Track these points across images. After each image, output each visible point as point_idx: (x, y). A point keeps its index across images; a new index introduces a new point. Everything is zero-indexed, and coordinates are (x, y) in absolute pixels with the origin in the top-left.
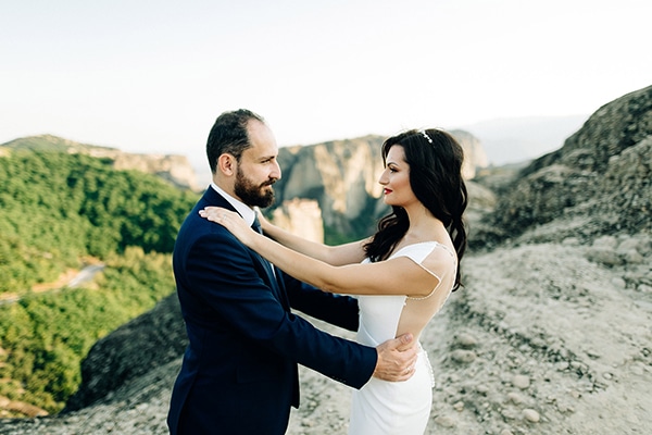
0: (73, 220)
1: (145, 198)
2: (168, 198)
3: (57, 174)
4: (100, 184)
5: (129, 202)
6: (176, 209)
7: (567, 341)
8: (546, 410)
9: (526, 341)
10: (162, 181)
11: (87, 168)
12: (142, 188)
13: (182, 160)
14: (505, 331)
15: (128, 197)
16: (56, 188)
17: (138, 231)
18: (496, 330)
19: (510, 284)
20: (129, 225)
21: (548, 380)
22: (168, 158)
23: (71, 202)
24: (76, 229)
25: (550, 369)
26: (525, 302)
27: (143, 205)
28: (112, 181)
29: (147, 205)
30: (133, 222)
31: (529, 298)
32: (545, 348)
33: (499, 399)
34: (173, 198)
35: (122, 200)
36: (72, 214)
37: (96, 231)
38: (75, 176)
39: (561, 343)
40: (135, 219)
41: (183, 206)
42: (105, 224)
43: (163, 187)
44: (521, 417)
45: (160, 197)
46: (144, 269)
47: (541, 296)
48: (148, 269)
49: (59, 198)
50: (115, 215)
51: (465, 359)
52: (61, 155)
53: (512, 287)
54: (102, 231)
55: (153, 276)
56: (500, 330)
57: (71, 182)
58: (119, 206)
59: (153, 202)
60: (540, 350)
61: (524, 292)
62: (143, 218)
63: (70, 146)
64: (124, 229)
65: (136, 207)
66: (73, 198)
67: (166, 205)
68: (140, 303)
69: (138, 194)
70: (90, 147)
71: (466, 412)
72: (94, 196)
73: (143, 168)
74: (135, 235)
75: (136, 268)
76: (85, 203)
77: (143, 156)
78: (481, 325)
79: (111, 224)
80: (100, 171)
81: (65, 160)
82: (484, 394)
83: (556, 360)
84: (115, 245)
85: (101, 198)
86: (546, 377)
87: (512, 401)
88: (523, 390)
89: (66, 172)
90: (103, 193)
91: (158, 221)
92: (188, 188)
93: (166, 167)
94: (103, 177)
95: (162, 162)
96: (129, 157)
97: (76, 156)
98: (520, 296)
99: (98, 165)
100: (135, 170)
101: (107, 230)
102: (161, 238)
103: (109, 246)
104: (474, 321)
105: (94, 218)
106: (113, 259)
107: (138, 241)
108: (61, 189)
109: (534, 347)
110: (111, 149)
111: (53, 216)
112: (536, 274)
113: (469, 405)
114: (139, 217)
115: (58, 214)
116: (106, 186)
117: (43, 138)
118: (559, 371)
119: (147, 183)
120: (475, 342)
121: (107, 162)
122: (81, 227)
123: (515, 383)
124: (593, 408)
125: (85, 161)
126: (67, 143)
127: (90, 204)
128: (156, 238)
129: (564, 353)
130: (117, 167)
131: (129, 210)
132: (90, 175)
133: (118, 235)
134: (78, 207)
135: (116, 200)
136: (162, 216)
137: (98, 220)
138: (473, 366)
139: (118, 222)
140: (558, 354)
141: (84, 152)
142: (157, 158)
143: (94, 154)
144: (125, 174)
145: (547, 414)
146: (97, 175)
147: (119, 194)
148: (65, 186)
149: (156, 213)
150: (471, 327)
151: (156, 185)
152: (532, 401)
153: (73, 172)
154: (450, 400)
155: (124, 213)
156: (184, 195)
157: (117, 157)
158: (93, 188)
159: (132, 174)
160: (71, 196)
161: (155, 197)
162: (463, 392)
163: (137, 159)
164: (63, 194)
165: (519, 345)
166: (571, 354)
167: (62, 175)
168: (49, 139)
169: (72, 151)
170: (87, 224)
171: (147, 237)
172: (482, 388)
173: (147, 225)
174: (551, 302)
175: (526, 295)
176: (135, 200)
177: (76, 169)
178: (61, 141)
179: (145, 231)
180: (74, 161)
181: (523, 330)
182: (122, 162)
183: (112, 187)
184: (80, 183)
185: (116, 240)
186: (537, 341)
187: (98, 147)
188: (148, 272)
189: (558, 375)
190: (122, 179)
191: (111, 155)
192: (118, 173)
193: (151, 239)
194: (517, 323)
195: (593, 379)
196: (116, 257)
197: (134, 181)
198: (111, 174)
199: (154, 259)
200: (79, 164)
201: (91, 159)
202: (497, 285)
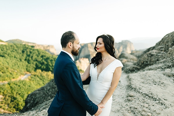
0: (23, 62)
1: (42, 56)
2: (48, 56)
3: (19, 50)
4: (31, 52)
5: (38, 58)
6: (50, 60)
7: (158, 96)
8: (153, 113)
9: (147, 95)
10: (47, 52)
11: (27, 48)
12: (42, 54)
13: (52, 47)
14: (141, 93)
15: (38, 56)
16: (19, 53)
17: (40, 65)
18: (139, 92)
19: (142, 80)
20: (38, 64)
21: (153, 106)
22: (49, 46)
23: (23, 57)
24: (24, 64)
25: (154, 103)
26: (147, 85)
27: (42, 58)
28: (34, 52)
29: (43, 58)
30: (39, 63)
31: (148, 84)
32: (152, 97)
33: (140, 110)
34: (50, 57)
35: (36, 57)
36: (23, 60)
37: (29, 65)
38: (24, 50)
39: (157, 96)
40: (40, 62)
41: (52, 59)
42: (32, 63)
43: (47, 54)
44: (146, 115)
45: (46, 56)
46: (41, 75)
47: (151, 84)
48: (42, 75)
49: (20, 56)
50: (34, 61)
51: (131, 100)
52: (21, 44)
53: (143, 81)
54: (30, 65)
55: (44, 78)
56: (140, 92)
57: (23, 52)
58: (35, 58)
59: (44, 58)
60: (151, 98)
61: (146, 83)
62: (41, 62)
63: (23, 42)
64: (36, 65)
65: (40, 59)
66: (23, 56)
67: (48, 58)
68: (40, 85)
69: (41, 55)
70: (28, 43)
71: (132, 113)
72: (29, 56)
73: (42, 49)
74: (39, 66)
75: (39, 75)
76: (26, 57)
77: (42, 45)
78: (135, 91)
79: (33, 63)
80: (31, 49)
81: (22, 46)
82: (136, 109)
83: (155, 100)
84: (34, 69)
85: (31, 56)
86: (153, 104)
87: (144, 111)
88: (147, 108)
89: (22, 49)
90: (31, 55)
91: (45, 63)
92: (54, 54)
93: (48, 48)
94: (31, 51)
95: (47, 47)
96: (39, 45)
97: (25, 45)
98: (145, 84)
99: (30, 48)
100: (40, 49)
101: (32, 65)
102: (46, 67)
103: (32, 69)
104: (133, 90)
105: (29, 61)
106: (33, 72)
107: (40, 68)
108: (20, 54)
109: (149, 97)
110: (34, 43)
111: (18, 61)
112: (150, 78)
113: (132, 111)
114: (40, 61)
115: (19, 60)
116: (32, 53)
117: (16, 40)
118: (156, 103)
119: (43, 52)
120: (134, 95)
121: (33, 47)
122: (25, 64)
123: (144, 106)
124: (166, 113)
125: (27, 46)
126: (22, 41)
127: (28, 58)
128: (45, 67)
129: (158, 99)
130: (35, 48)
131: (38, 60)
132: (28, 50)
133: (35, 66)
134: (25, 59)
135: (35, 57)
136: (46, 61)
137: (30, 62)
138: (133, 101)
139: (35, 63)
140: (156, 99)
141: (27, 44)
142: (46, 46)
143: (29, 44)
144: (37, 50)
145: (153, 114)
146: (30, 50)
147: (36, 55)
148: (21, 53)
149: (45, 61)
150: (132, 92)
151: (45, 53)
152: (149, 111)
153: (24, 49)
154: (127, 110)
155: (36, 60)
156: (53, 56)
157: (35, 45)
158: (29, 53)
159: (39, 50)
160: (23, 55)
161: (45, 56)
162: (131, 108)
163: (41, 46)
164: (21, 55)
165: (145, 96)
166: (159, 99)
167: (21, 50)
168: (18, 40)
169: (24, 44)
170: (27, 63)
171: (42, 67)
172: (136, 107)
173: (42, 64)
174: (154, 85)
175: (147, 84)
176: (40, 57)
177: (24, 48)
178: (21, 41)
179: (42, 65)
180: (24, 46)
181: (146, 92)
182: (37, 47)
183: (34, 53)
184: (25, 52)
185: (34, 67)
186: (150, 95)
187: (30, 43)
188: (42, 76)
189: (156, 104)
190: (36, 51)
191: (34, 45)
192: (36, 50)
193: (43, 67)
194: (145, 90)
195: (165, 105)
196: (34, 72)
197: (39, 52)
198: (34, 50)
199: (44, 73)
200: (25, 47)
201: (29, 46)
202: (139, 81)
